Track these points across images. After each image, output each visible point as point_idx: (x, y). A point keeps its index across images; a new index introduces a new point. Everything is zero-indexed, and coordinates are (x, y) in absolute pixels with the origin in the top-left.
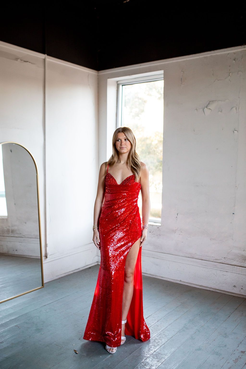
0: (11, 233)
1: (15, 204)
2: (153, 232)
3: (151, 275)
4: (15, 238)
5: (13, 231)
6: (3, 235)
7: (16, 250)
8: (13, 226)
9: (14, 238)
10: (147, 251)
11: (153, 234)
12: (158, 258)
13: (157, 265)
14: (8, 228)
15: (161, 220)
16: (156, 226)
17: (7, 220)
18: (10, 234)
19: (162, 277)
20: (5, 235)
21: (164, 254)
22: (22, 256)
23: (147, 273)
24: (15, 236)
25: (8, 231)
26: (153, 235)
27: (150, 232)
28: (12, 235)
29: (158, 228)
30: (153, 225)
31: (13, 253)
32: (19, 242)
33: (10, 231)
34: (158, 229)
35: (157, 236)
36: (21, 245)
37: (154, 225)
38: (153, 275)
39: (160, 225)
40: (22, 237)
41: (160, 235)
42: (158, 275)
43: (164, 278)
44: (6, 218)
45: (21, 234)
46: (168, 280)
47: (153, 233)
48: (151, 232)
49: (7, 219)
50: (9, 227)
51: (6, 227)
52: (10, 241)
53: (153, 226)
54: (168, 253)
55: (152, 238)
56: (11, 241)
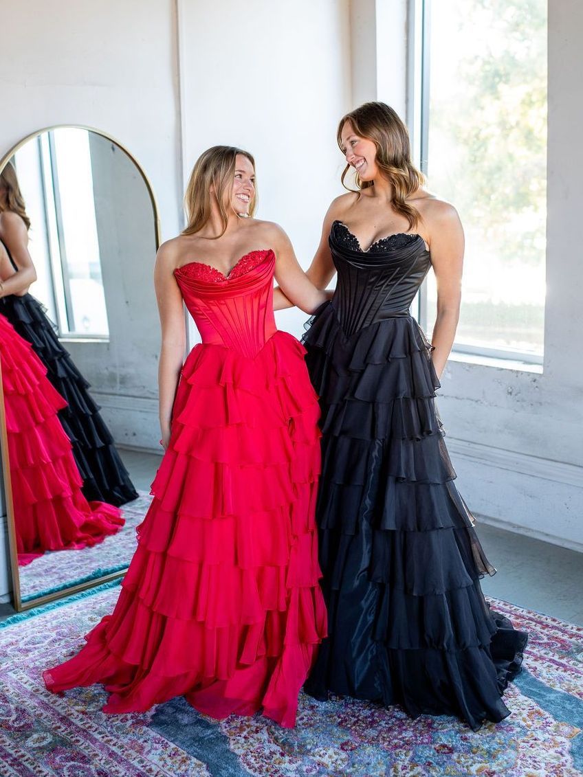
0: (118, 386)
1: (127, 302)
2: (519, 393)
3: (514, 527)
4: (130, 398)
5: (123, 381)
6: (100, 390)
7: (134, 434)
8: (123, 367)
9: (128, 398)
10: (502, 452)
11: (518, 401)
12: (533, 476)
13: (531, 497)
14: (111, 369)
15: (543, 355)
16: (529, 374)
17: (108, 349)
18: (118, 389)
19: (547, 535)
20: (104, 391)
21: (554, 463)
22: (151, 451)
23: (501, 518)
24: (130, 393)
25: (112, 378)
26: (518, 403)
27: (511, 393)
28: (122, 392)
29: (535, 381)
30: (518, 372)
31: (126, 443)
32: (141, 411)
33: (118, 380)
34: (535, 384)
35: (532, 405)
36: (145, 419)
37: (522, 373)
38: (519, 527)
39: (539, 370)
40: (149, 398)
41: (541, 404)
42: (534, 529)
43: (554, 537)
44: (107, 341)
45: (144, 387)
46: (567, 545)
47: (519, 395)
48: (513, 394)
49: (108, 344)
50: (115, 366)
51: (107, 369)
52: (117, 408)
53: (519, 375)
54: (566, 461)
55: (517, 412)
56: (120, 409)
